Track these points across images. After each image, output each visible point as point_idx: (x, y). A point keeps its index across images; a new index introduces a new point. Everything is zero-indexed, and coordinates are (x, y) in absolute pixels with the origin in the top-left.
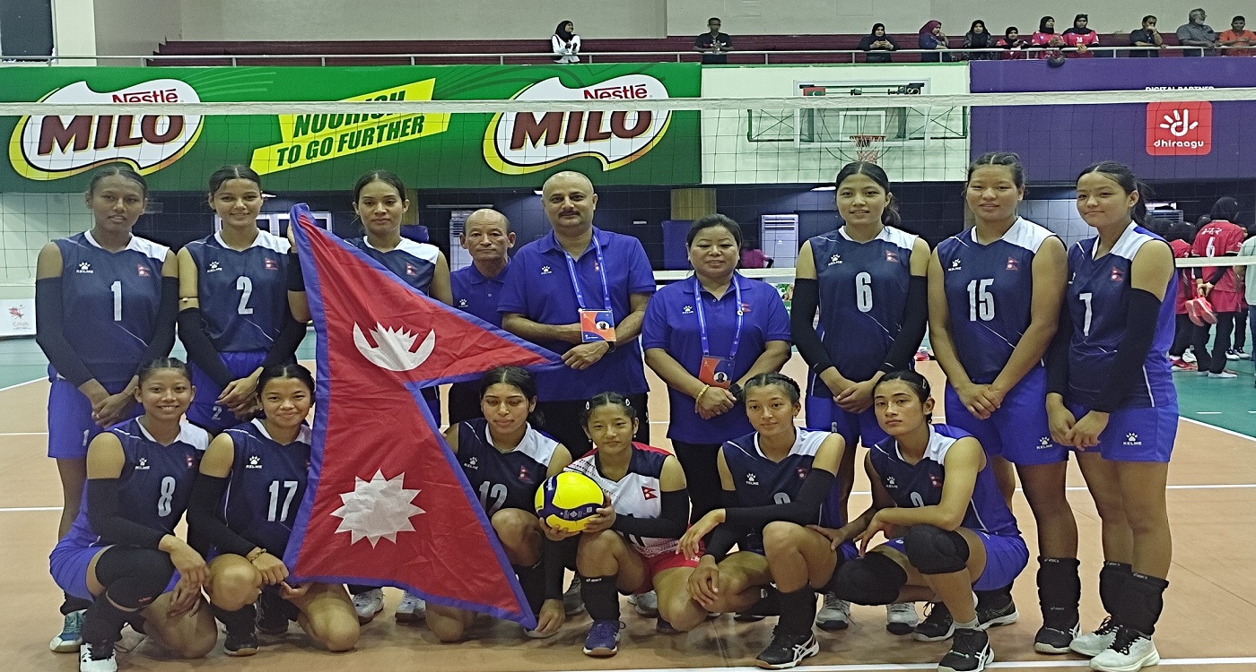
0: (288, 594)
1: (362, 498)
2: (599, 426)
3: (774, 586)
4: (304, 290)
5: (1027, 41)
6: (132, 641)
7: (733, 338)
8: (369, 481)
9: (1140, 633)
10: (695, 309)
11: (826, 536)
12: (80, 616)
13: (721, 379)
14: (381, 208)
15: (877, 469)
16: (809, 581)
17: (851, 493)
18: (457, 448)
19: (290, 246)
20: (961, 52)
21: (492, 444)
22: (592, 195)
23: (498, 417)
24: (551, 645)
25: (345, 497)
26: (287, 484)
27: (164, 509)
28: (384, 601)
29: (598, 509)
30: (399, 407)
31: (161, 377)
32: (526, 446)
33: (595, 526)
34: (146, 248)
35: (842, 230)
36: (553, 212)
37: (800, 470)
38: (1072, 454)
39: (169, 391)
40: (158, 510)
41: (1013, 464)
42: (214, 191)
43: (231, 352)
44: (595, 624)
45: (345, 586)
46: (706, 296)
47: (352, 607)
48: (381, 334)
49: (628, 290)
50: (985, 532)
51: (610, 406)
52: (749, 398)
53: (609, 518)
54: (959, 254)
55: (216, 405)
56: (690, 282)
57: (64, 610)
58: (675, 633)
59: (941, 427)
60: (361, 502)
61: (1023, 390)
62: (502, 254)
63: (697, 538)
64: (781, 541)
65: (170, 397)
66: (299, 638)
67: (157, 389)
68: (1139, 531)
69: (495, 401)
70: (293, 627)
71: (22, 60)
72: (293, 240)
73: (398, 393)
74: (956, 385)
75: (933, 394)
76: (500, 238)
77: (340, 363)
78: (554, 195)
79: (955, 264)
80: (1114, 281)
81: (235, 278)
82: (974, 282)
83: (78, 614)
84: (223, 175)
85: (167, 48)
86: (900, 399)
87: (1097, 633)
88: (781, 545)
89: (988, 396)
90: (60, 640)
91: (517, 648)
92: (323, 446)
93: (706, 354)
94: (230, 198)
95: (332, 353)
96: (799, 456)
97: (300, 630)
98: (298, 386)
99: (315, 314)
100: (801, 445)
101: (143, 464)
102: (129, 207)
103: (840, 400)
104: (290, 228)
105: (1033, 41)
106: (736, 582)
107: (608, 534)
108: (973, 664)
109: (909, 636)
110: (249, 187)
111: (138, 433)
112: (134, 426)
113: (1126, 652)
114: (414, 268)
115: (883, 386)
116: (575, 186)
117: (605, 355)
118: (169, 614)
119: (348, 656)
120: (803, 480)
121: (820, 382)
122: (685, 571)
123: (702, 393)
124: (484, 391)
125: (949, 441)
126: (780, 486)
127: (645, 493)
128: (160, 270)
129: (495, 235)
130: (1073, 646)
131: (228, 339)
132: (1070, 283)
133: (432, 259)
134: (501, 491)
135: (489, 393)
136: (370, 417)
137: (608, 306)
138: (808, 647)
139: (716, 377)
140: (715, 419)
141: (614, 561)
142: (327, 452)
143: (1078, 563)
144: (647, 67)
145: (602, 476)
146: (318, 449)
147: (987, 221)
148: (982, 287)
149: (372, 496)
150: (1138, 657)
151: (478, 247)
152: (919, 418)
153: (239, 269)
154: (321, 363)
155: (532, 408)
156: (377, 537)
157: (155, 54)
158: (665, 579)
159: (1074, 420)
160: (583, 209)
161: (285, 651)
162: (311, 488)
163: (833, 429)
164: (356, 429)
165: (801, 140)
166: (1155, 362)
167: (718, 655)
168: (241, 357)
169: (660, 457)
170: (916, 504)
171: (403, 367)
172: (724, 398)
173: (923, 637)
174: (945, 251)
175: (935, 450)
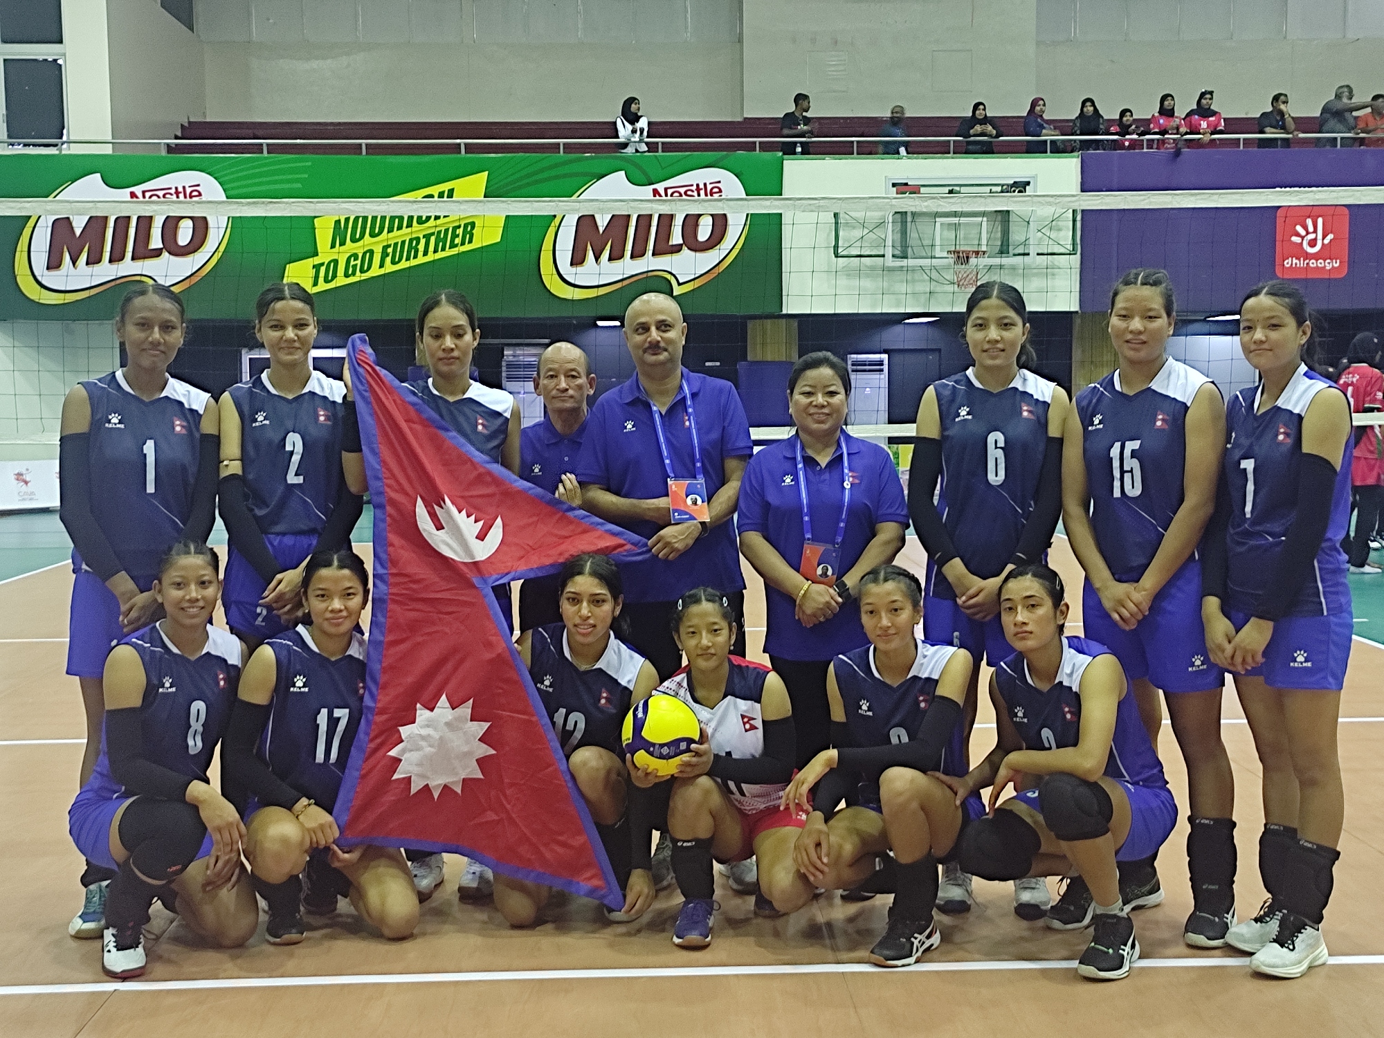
0: (339, 860)
1: (424, 732)
2: (693, 633)
3: (891, 854)
4: (360, 450)
5: (1144, 126)
6: (162, 922)
7: (839, 520)
8: (432, 710)
9: (1307, 921)
10: (796, 479)
11: (950, 787)
12: (103, 889)
13: (825, 574)
14: (449, 342)
15: (1005, 694)
16: (930, 850)
17: (975, 726)
18: (530, 664)
19: (345, 391)
20: (1071, 140)
21: (569, 658)
22: (681, 325)
23: (577, 621)
24: (639, 931)
25: (405, 731)
26: (337, 713)
27: (195, 744)
28: (445, 870)
29: (693, 746)
30: (467, 610)
31: (184, 568)
32: (608, 662)
33: (689, 769)
34: (184, 395)
35: (970, 372)
36: (637, 347)
37: (921, 698)
38: (1228, 677)
39: (193, 587)
40: (187, 746)
41: (1161, 692)
42: (261, 315)
43: (277, 534)
44: (686, 903)
45: (402, 850)
46: (810, 462)
47: (411, 878)
48: (448, 513)
49: (722, 454)
50: (1127, 782)
51: (706, 606)
52: (865, 600)
53: (704, 759)
54: (1102, 407)
55: (260, 606)
56: (790, 443)
57: (86, 881)
58: (776, 915)
59: (1075, 640)
60: (423, 738)
61: (1173, 591)
62: (580, 402)
63: (805, 789)
64: (901, 794)
65: (194, 595)
66: (349, 920)
67: (179, 584)
68: (1308, 783)
69: (576, 599)
70: (343, 905)
71: (29, 145)
72: (350, 383)
73: (466, 592)
74: (1097, 584)
75: (1067, 598)
76: (579, 381)
77: (402, 552)
78: (638, 324)
79: (1096, 422)
80: (1281, 443)
81: (283, 435)
82: (1118, 445)
83: (100, 886)
84: (271, 296)
85: (190, 130)
86: (1031, 604)
87: (1256, 920)
88: (901, 799)
89: (1134, 598)
90: (80, 921)
91: (597, 935)
92: (381, 662)
93: (809, 539)
94: (279, 326)
95: (392, 538)
96: (921, 678)
97: (352, 910)
98: (349, 580)
99: (374, 484)
100: (922, 664)
101: (167, 685)
102: (167, 338)
103: (964, 602)
104: (346, 366)
105: (1152, 126)
106: (849, 848)
107: (705, 781)
108: (1117, 963)
109: (1040, 923)
110: (301, 311)
111: (160, 645)
112: (155, 635)
113: (1291, 947)
114: (485, 423)
115: (1012, 584)
116: (661, 312)
117: (697, 540)
118: (205, 885)
119: (407, 945)
120: (924, 711)
121: (941, 578)
122: (790, 831)
123: (802, 592)
124: (564, 585)
125: (1084, 659)
126: (896, 720)
127: (744, 724)
128: (197, 424)
129: (574, 377)
130: (1230, 938)
131: (275, 517)
132: (1229, 446)
133: (505, 411)
134: (578, 720)
135: (570, 588)
136: (434, 623)
137: (699, 474)
138: (928, 937)
139: (819, 571)
140: (818, 627)
141: (710, 820)
142: (384, 671)
143: (1234, 825)
144: (723, 158)
145: (696, 701)
146: (376, 667)
147: (1133, 362)
148: (1127, 452)
149: (435, 729)
150: (1305, 954)
151: (554, 392)
152: (1052, 628)
153: (289, 424)
154: (378, 549)
155: (617, 612)
156: (441, 785)
157: (176, 138)
158: (768, 841)
159: (1234, 632)
160: (670, 342)
161: (332, 937)
162: (366, 717)
163: (956, 641)
164: (420, 639)
165: (893, 256)
166: (1327, 554)
167: (824, 946)
168: (289, 540)
169: (761, 674)
170: (1047, 745)
171: (472, 556)
172: (828, 598)
173: (1057, 924)
174: (1084, 403)
175: (1068, 672)
